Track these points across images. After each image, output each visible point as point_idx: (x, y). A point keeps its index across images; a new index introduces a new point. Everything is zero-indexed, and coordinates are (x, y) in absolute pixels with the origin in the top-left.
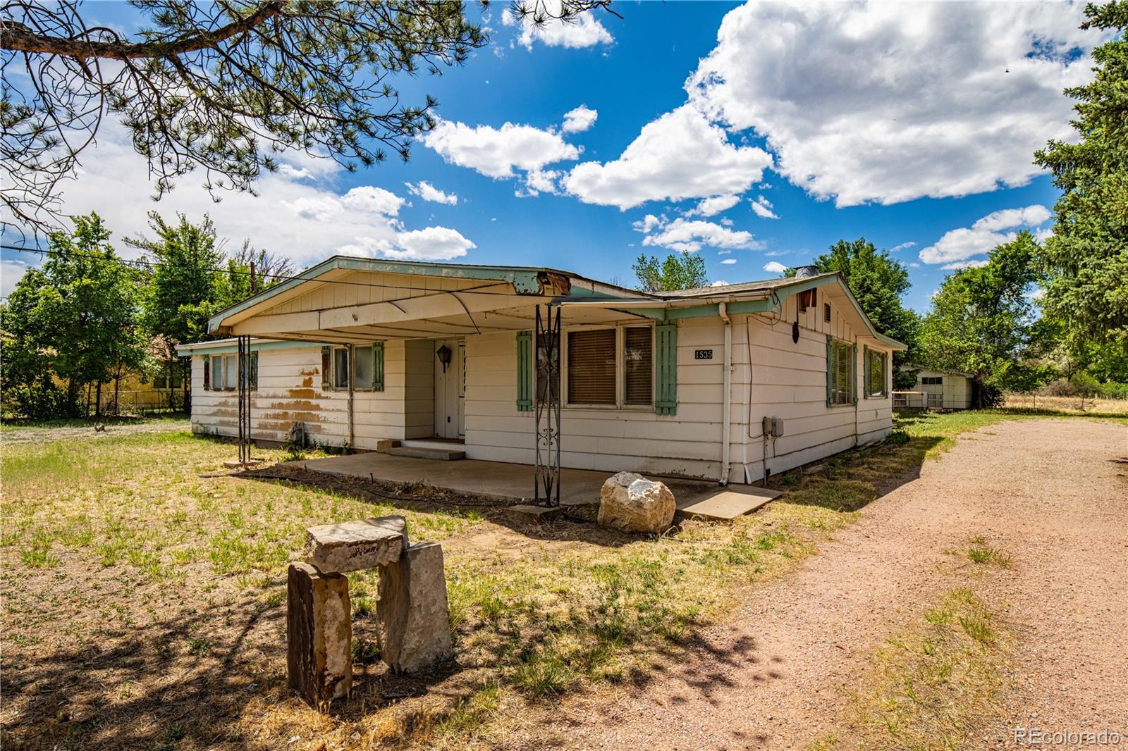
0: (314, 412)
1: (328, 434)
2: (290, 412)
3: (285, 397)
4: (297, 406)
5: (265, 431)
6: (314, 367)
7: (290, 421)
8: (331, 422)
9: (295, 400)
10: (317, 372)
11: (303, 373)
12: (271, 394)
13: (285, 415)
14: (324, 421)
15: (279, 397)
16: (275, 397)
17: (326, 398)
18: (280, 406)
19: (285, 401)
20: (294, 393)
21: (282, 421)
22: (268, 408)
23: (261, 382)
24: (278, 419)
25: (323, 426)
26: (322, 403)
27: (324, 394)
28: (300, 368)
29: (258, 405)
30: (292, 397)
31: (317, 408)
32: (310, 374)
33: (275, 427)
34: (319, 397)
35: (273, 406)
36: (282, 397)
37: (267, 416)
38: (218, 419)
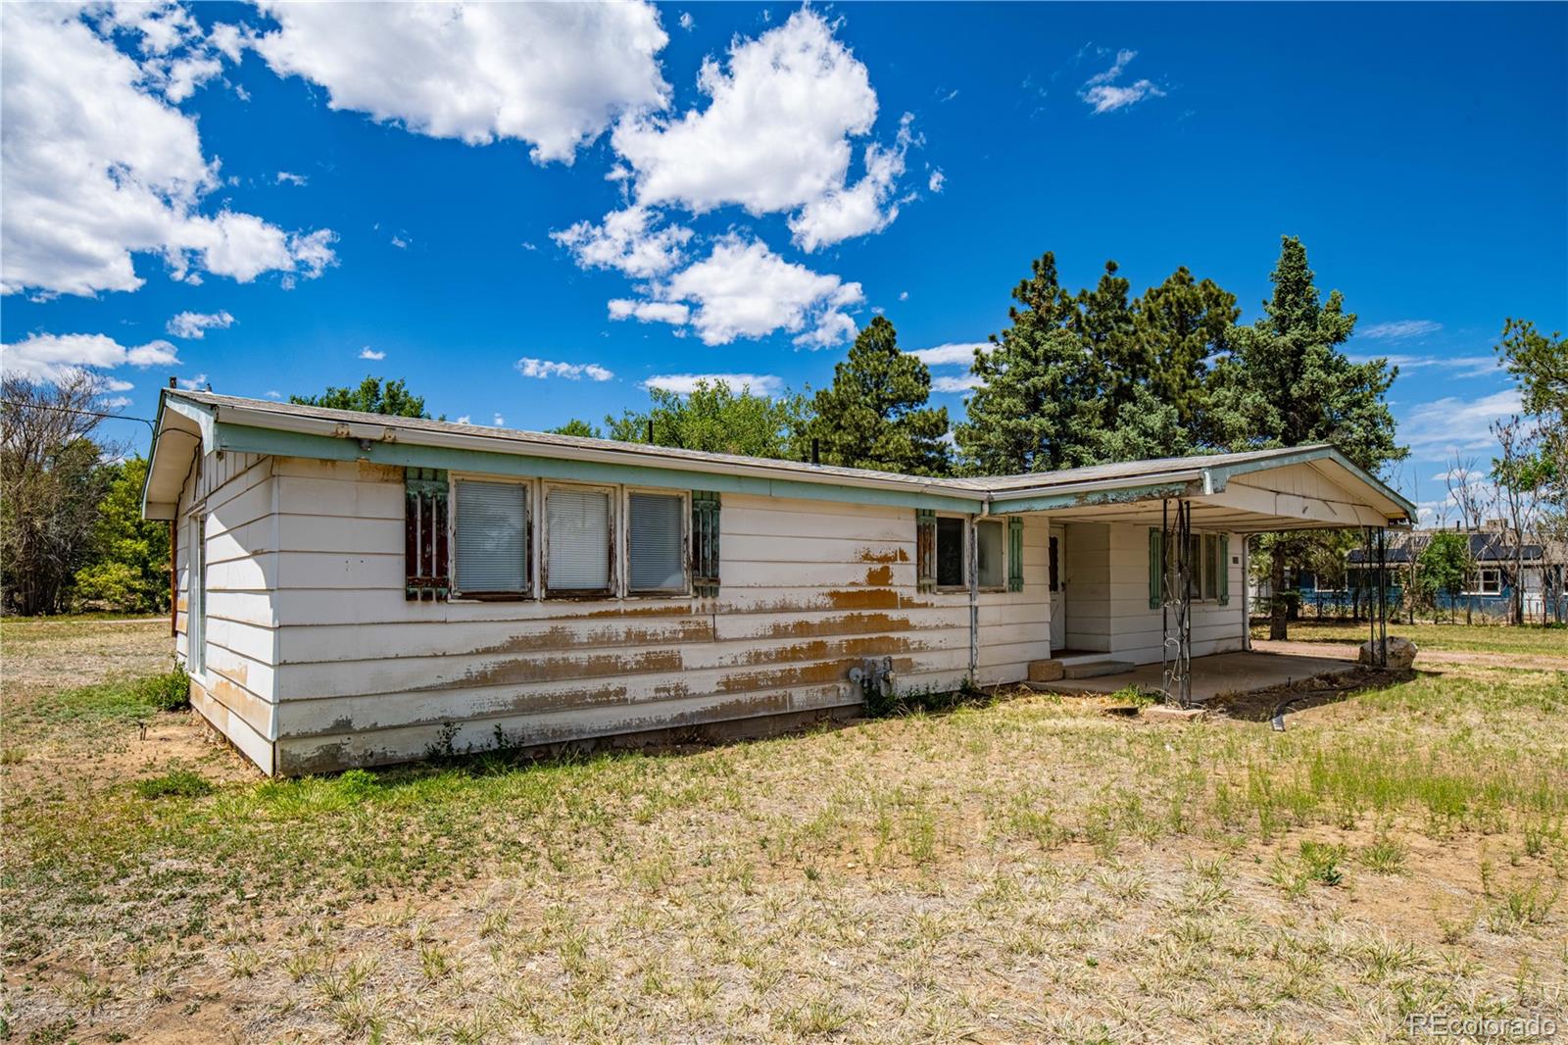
0: (894, 635)
1: (928, 672)
2: (833, 641)
3: (817, 609)
4: (848, 625)
5: (744, 697)
6: (896, 546)
7: (830, 661)
8: (933, 649)
9: (847, 613)
10: (904, 557)
11: (867, 557)
12: (770, 603)
13: (818, 649)
14: (920, 649)
15: (799, 610)
16: (784, 609)
17: (925, 605)
18: (803, 629)
19: (815, 618)
20: (841, 599)
21: (810, 664)
22: (763, 637)
23: (727, 573)
24: (794, 659)
25: (916, 658)
26: (914, 616)
27: (918, 599)
28: (862, 546)
29: (722, 633)
30: (837, 607)
31: (905, 625)
32: (885, 559)
33: (786, 680)
34: (908, 604)
35: (779, 632)
36: (809, 609)
37: (756, 658)
38: (508, 694)
